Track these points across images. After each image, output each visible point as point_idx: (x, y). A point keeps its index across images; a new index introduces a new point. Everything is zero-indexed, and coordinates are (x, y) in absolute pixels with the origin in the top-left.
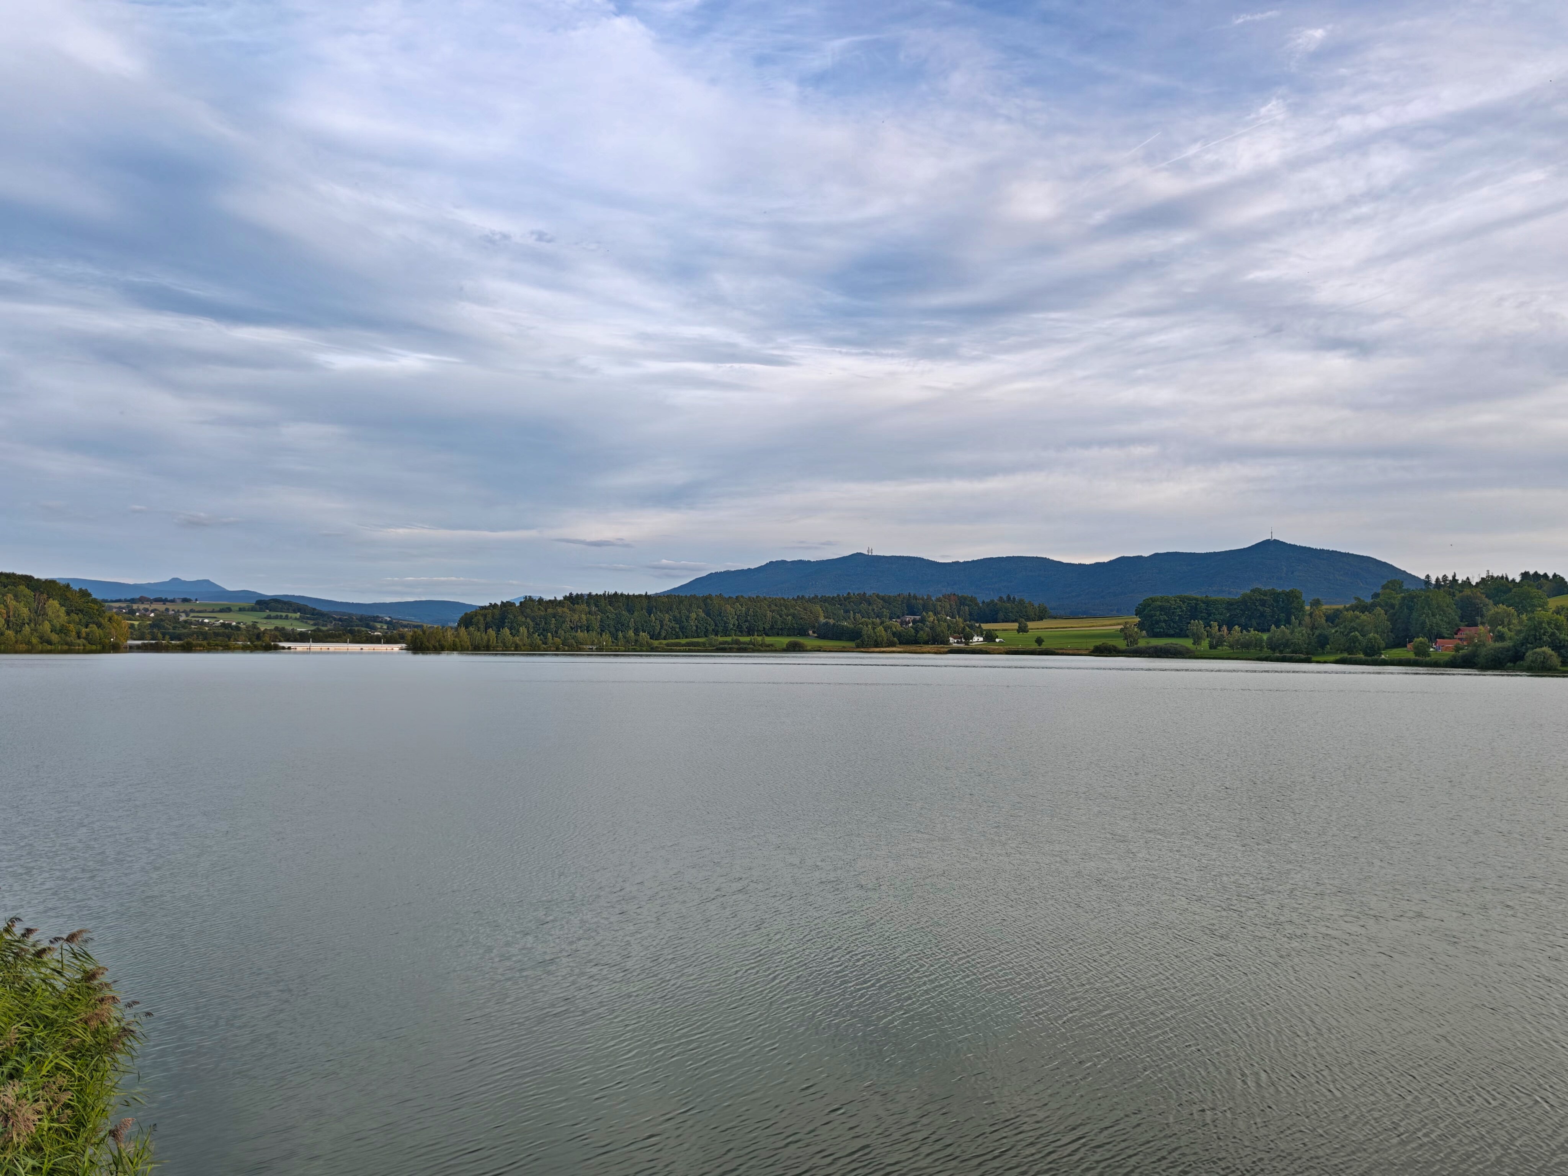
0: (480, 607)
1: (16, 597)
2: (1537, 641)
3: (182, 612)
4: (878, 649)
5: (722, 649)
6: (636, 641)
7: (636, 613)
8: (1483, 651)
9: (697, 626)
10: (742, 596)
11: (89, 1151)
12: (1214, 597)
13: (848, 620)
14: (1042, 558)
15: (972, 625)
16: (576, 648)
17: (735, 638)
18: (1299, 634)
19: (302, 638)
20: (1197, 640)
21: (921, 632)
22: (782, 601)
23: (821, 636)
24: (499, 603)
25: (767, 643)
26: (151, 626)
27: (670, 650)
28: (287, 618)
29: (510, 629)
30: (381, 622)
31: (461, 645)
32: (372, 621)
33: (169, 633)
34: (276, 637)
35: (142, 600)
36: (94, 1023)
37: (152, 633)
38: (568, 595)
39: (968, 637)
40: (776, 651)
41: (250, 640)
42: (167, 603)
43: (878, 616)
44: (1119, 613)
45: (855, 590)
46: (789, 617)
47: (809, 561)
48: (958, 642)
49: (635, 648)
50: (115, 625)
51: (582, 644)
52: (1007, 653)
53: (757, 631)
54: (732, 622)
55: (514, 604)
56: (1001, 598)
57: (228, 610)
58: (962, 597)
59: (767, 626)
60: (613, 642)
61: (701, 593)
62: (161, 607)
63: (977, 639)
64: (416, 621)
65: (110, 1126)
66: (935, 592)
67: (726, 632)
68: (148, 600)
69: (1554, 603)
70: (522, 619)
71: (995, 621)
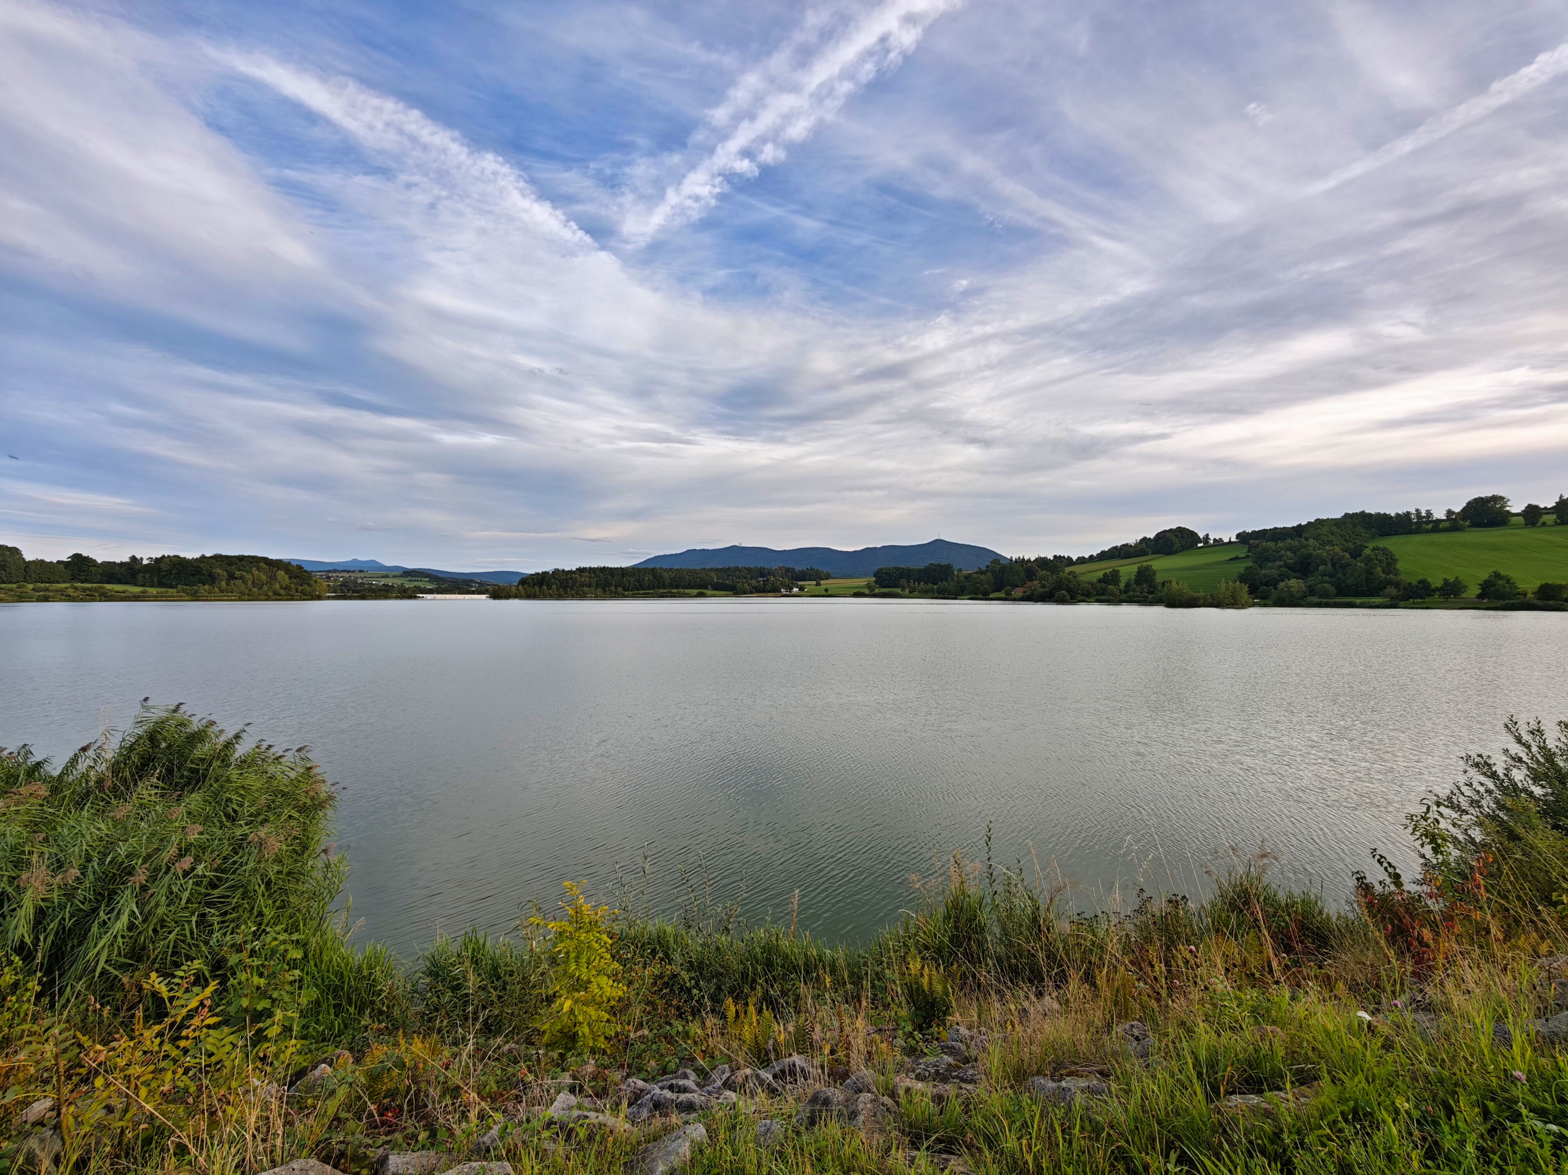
0: (530, 574)
1: (258, 569)
2: (1061, 588)
3: (359, 578)
4: (745, 596)
5: (662, 596)
6: (616, 592)
7: (615, 577)
8: (1036, 593)
9: (649, 584)
10: (672, 568)
11: (310, 863)
12: (911, 567)
13: (729, 581)
14: (827, 548)
15: (793, 583)
16: (583, 596)
17: (669, 590)
18: (951, 586)
19: (430, 592)
20: (903, 589)
21: (767, 586)
22: (694, 571)
23: (715, 589)
24: (541, 572)
25: (686, 593)
26: (341, 586)
27: (635, 596)
28: (421, 581)
29: (547, 586)
30: (475, 583)
31: (520, 595)
32: (470, 582)
33: (351, 590)
34: (415, 591)
35: (335, 571)
36: (312, 793)
37: (341, 589)
38: (578, 568)
39: (791, 589)
40: (691, 597)
41: (400, 593)
42: (350, 573)
43: (744, 578)
44: (866, 575)
45: (732, 565)
46: (698, 579)
47: (708, 550)
49: (615, 595)
50: (319, 585)
51: (586, 594)
52: (810, 597)
53: (681, 586)
54: (667, 581)
55: (549, 573)
56: (807, 569)
57: (387, 577)
58: (788, 568)
59: (686, 584)
60: (603, 593)
61: (650, 566)
62: (346, 575)
63: (795, 590)
64: (495, 582)
65: (323, 848)
66: (774, 565)
67: (664, 587)
68: (338, 571)
69: (1068, 570)
70: (553, 580)
71: (805, 580)
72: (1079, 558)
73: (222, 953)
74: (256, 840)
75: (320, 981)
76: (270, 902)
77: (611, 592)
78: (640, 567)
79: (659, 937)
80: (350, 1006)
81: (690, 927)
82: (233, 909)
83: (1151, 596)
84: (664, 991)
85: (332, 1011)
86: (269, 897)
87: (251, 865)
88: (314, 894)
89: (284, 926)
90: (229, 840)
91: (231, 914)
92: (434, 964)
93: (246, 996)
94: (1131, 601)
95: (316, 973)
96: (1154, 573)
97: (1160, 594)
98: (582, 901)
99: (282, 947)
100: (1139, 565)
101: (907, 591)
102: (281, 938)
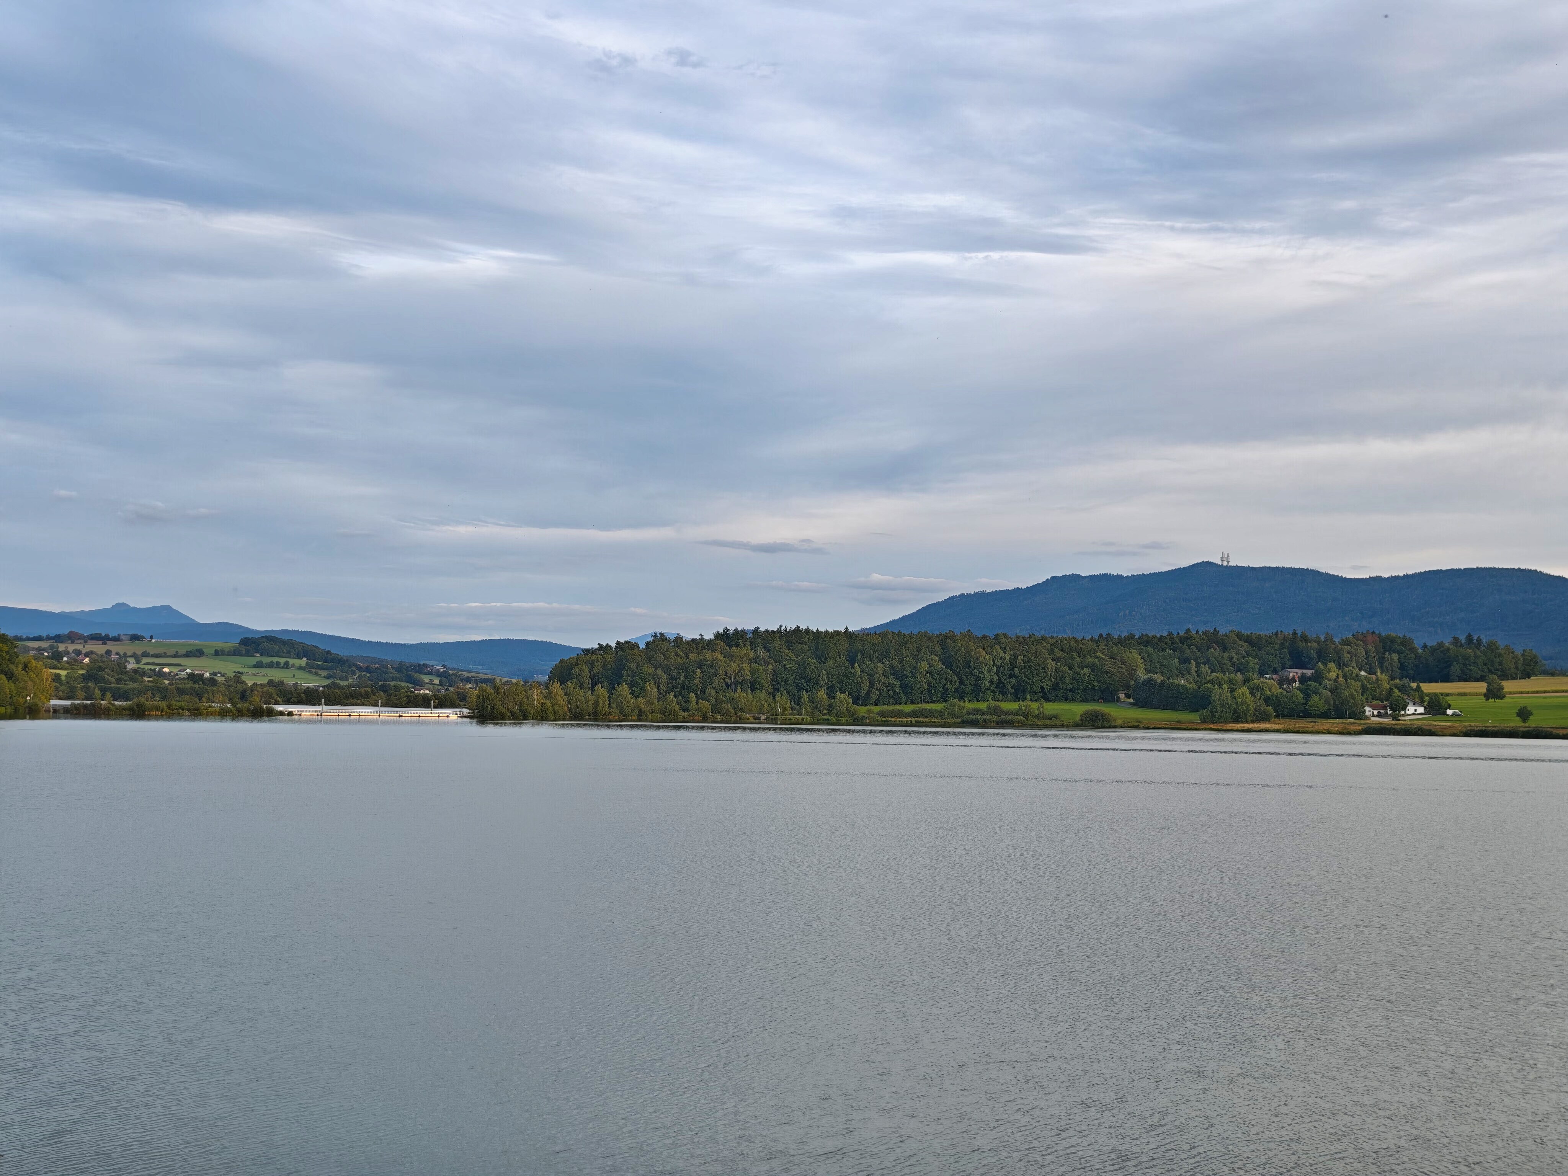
0: (583, 650)
3: (131, 656)
4: (1239, 726)
5: (971, 722)
6: (831, 706)
7: (830, 662)
9: (929, 684)
10: (1005, 635)
13: (1187, 676)
14: (1530, 571)
15: (1404, 686)
16: (734, 718)
17: (993, 704)
19: (310, 698)
21: (1315, 698)
22: (1073, 644)
23: (1140, 703)
24: (613, 644)
25: (1047, 713)
26: (86, 678)
28: (286, 666)
29: (631, 686)
30: (430, 674)
31: (554, 711)
32: (416, 672)
33: (110, 689)
34: (270, 696)
35: (72, 637)
38: (721, 631)
39: (1398, 707)
40: (1062, 726)
41: (231, 700)
42: (108, 642)
43: (1239, 670)
45: (1198, 626)
46: (1086, 670)
47: (1119, 577)
48: (1379, 715)
49: (829, 718)
50: (33, 676)
51: (743, 710)
52: (1467, 734)
53: (1030, 693)
54: (988, 676)
55: (637, 645)
56: (1456, 639)
57: (198, 653)
58: (1388, 637)
59: (1048, 685)
60: (793, 708)
61: (936, 629)
62: (99, 648)
64: (484, 672)
66: (1339, 628)
67: (978, 694)
68: (81, 637)
70: (650, 669)
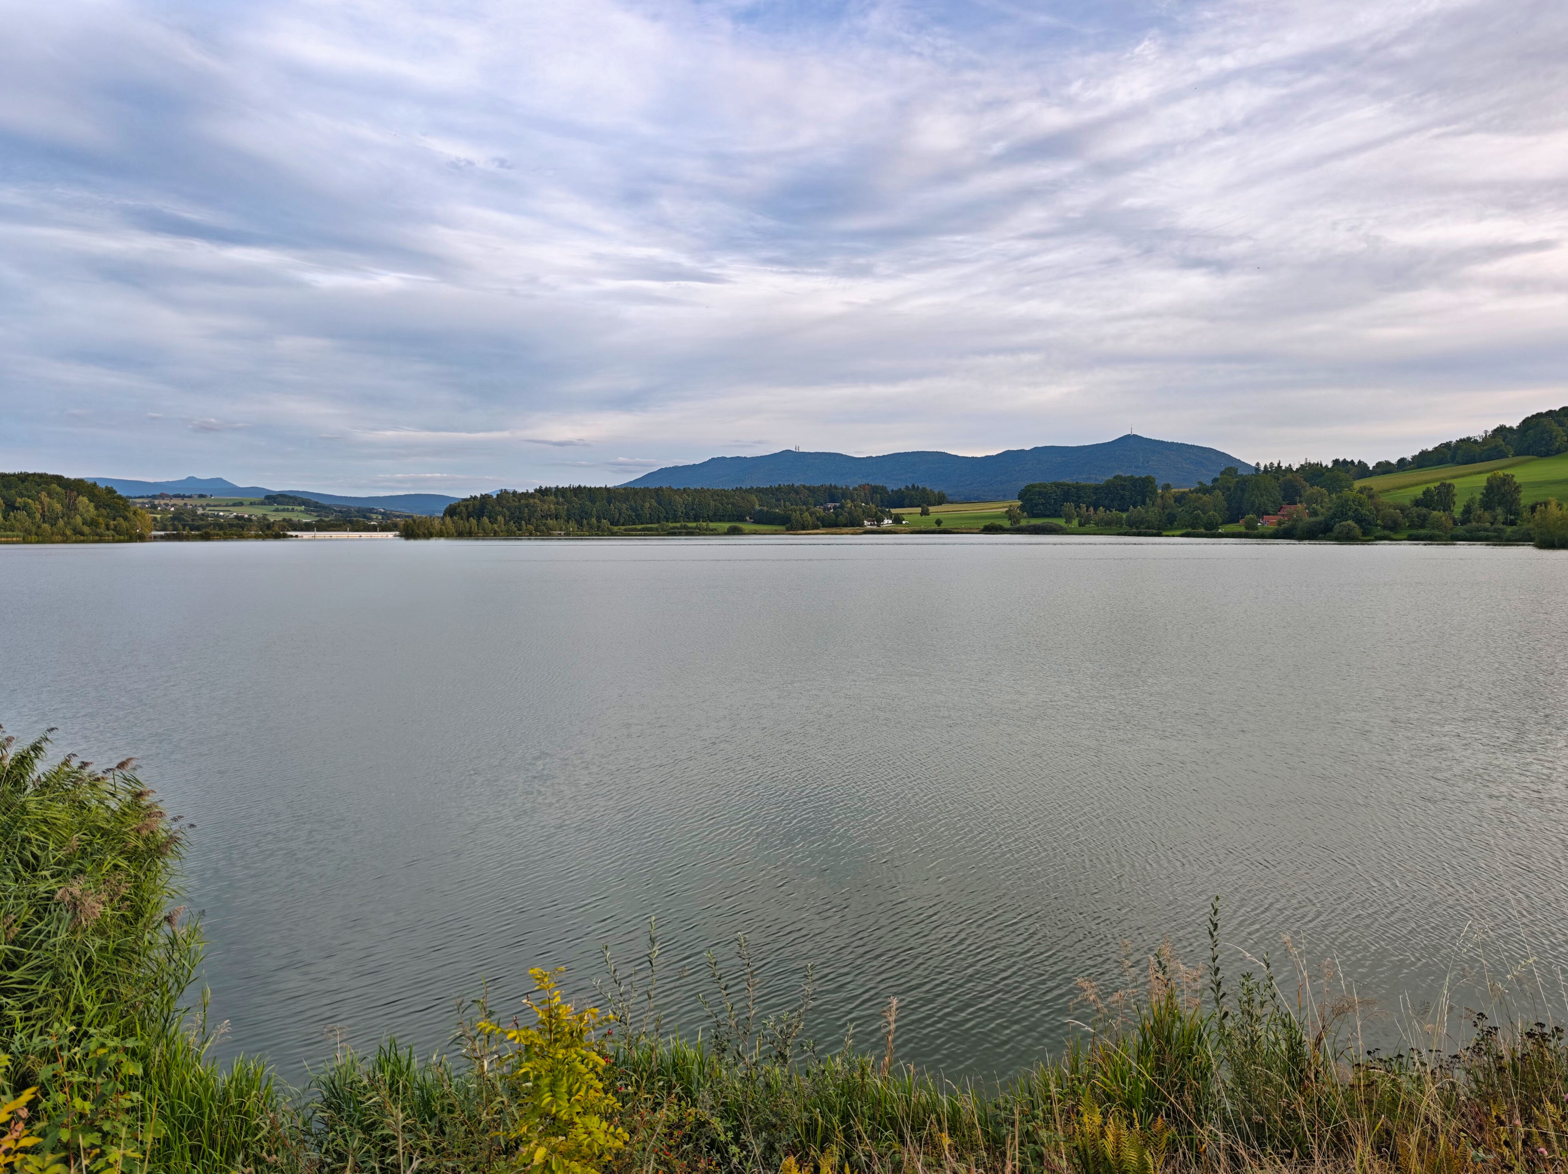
0: (462, 499)
1: (50, 495)
2: (1344, 516)
3: (200, 506)
4: (804, 532)
5: (673, 533)
6: (599, 527)
7: (598, 503)
8: (1300, 525)
9: (650, 514)
10: (689, 488)
11: (147, 937)
12: (1083, 482)
13: (780, 507)
15: (883, 510)
16: (546, 534)
17: (683, 524)
18: (1152, 513)
19: (308, 527)
20: (1069, 520)
21: (841, 517)
22: (723, 492)
23: (757, 522)
24: (479, 496)
25: (711, 528)
26: (173, 519)
27: (627, 534)
28: (293, 510)
29: (489, 517)
30: (376, 513)
31: (447, 532)
32: (368, 512)
33: (188, 525)
34: (284, 527)
35: (162, 496)
36: (145, 833)
37: (173, 525)
38: (538, 488)
39: (880, 521)
40: (718, 534)
41: (261, 529)
42: (185, 498)
43: (804, 504)
44: (1005, 498)
45: (784, 482)
46: (730, 505)
47: (744, 458)
48: (871, 524)
49: (598, 532)
50: (140, 518)
51: (551, 530)
52: (913, 532)
53: (702, 518)
54: (681, 510)
55: (491, 496)
56: (907, 486)
57: (241, 504)
58: (875, 486)
59: (711, 514)
60: (578, 528)
61: (653, 485)
62: (180, 502)
63: (887, 522)
64: (407, 512)
65: (164, 914)
66: (852, 482)
67: (676, 519)
68: (168, 496)
69: (1358, 484)
70: (499, 509)
71: (902, 506)
72: (1379, 464)
73: (29, 1064)
74: (68, 898)
75: (168, 1110)
76: (92, 992)
77: (591, 527)
78: (637, 487)
79: (675, 1065)
80: (215, 1150)
81: (724, 1050)
82: (40, 1000)
83: (1509, 529)
84: (685, 1147)
85: (188, 1155)
86: (91, 983)
87: (63, 936)
88: (155, 984)
89: (113, 1027)
90: (29, 898)
91: (38, 1007)
92: (334, 1092)
93: (66, 1126)
94: (1472, 537)
95: (162, 1099)
96: (1517, 489)
97: (1526, 526)
98: (558, 999)
99: (113, 1058)
100: (1489, 475)
101: (1075, 523)
102: (111, 1044)
